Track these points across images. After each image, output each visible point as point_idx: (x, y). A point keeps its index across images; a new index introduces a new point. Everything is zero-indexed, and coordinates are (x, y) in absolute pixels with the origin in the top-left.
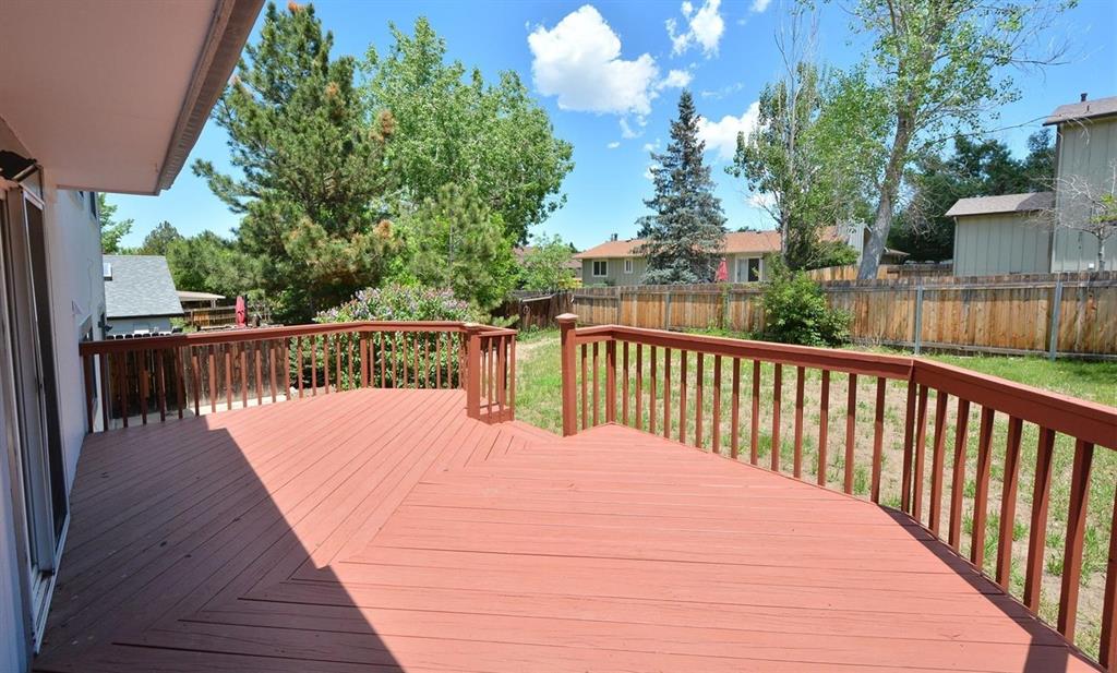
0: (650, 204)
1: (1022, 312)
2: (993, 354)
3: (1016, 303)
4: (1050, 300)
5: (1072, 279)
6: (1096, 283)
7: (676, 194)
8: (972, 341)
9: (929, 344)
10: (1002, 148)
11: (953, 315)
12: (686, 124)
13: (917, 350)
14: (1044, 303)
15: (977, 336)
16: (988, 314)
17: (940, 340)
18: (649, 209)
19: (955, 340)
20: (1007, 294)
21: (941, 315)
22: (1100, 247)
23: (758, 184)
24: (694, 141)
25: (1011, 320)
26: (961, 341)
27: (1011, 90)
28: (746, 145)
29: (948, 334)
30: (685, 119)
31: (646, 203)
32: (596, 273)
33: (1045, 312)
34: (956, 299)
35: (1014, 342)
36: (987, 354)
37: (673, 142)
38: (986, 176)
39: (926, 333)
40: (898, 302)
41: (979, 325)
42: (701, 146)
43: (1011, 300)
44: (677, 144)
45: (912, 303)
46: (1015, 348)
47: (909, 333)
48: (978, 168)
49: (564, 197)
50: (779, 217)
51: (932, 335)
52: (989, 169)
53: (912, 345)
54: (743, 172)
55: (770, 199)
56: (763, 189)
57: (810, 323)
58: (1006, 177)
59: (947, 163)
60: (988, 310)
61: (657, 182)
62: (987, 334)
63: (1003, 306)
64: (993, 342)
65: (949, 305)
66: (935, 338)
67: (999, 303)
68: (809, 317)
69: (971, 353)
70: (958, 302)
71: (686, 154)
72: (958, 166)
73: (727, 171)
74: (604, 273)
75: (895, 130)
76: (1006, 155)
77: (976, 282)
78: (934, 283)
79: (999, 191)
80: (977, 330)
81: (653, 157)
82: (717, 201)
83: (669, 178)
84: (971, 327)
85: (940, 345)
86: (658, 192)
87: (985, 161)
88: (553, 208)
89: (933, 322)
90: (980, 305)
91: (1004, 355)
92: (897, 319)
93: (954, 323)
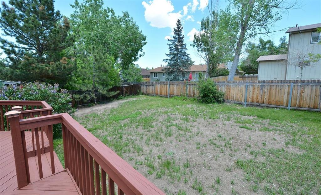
0: (167, 55)
1: (279, 93)
2: (270, 107)
5: (296, 82)
6: (304, 84)
7: (175, 52)
8: (263, 103)
9: (249, 103)
10: (272, 42)
11: (257, 93)
12: (179, 30)
13: (245, 105)
14: (287, 90)
15: (265, 101)
16: (268, 94)
17: (253, 102)
18: (167, 57)
19: (257, 102)
21: (253, 94)
23: (200, 49)
24: (181, 35)
25: (276, 96)
26: (259, 103)
27: (278, 16)
28: (197, 37)
29: (255, 100)
30: (179, 28)
31: (166, 55)
32: (155, 76)
33: (287, 93)
34: (258, 88)
35: (277, 103)
36: (268, 107)
37: (175, 35)
38: (268, 50)
39: (248, 99)
40: (239, 89)
41: (265, 97)
42: (183, 37)
44: (176, 36)
45: (244, 89)
46: (277, 105)
47: (243, 99)
48: (265, 48)
49: (144, 53)
50: (206, 60)
52: (269, 48)
53: (244, 103)
54: (195, 46)
55: (204, 54)
56: (202, 51)
57: (211, 95)
58: (273, 50)
59: (257, 46)
61: (170, 48)
62: (268, 100)
64: (269, 103)
65: (256, 90)
66: (251, 101)
68: (211, 93)
69: (263, 107)
71: (178, 39)
72: (260, 47)
73: (191, 45)
74: (157, 76)
75: (240, 30)
76: (273, 45)
77: (265, 83)
78: (251, 83)
79: (272, 54)
80: (265, 99)
81: (168, 40)
82: (188, 54)
83: (174, 47)
84: (263, 98)
85: (253, 103)
86: (170, 51)
87: (267, 46)
88: (141, 56)
89: (251, 96)
91: (273, 108)
92: (239, 95)
93: (257, 96)
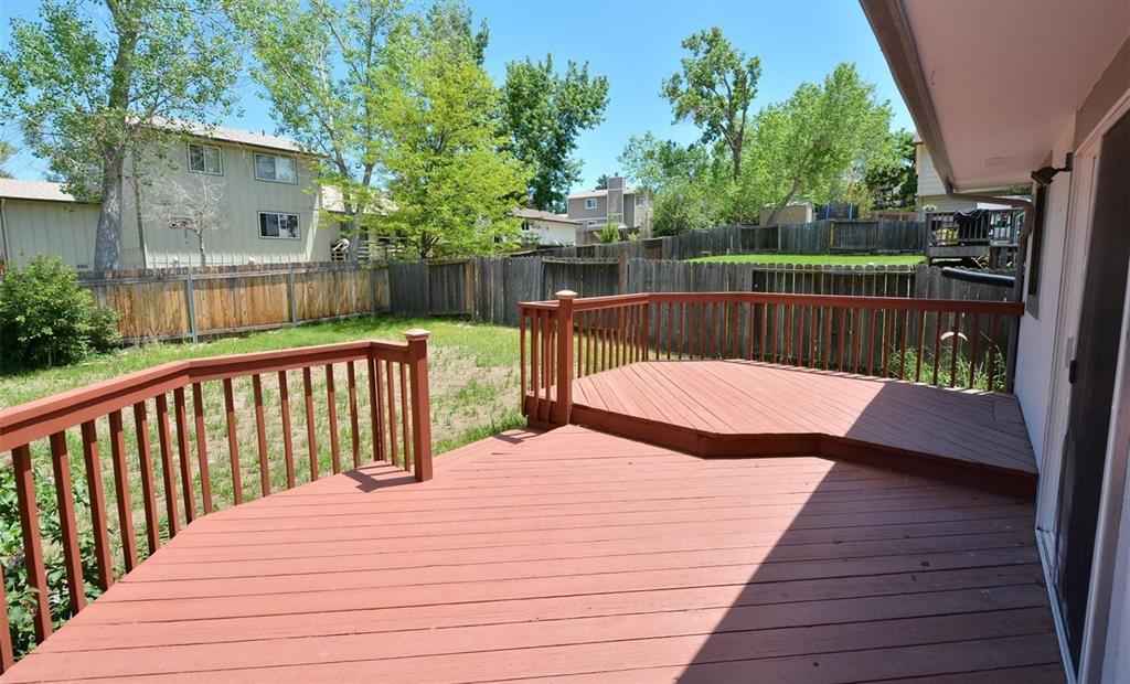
1: (272, 294)
2: (259, 331)
3: (267, 287)
4: (288, 282)
6: (311, 270)
8: (241, 323)
9: (205, 332)
11: (222, 301)
13: (196, 339)
14: (284, 286)
15: (244, 318)
16: (249, 298)
17: (214, 326)
19: (227, 325)
20: (260, 281)
21: (211, 302)
22: (201, 242)
25: (265, 301)
26: (232, 325)
29: (219, 319)
33: (286, 293)
34: (221, 287)
35: (270, 320)
39: (200, 322)
40: (167, 294)
41: (244, 309)
43: (264, 284)
45: (182, 293)
46: (272, 324)
47: (184, 324)
51: (206, 323)
53: (190, 335)
60: (249, 294)
62: (251, 315)
63: (258, 290)
64: (256, 321)
65: (217, 292)
66: (209, 326)
67: (255, 288)
69: (242, 334)
70: (224, 290)
78: (200, 272)
80: (243, 313)
85: (216, 331)
89: (205, 311)
90: (242, 291)
91: (264, 331)
92: (170, 311)
93: (224, 310)
